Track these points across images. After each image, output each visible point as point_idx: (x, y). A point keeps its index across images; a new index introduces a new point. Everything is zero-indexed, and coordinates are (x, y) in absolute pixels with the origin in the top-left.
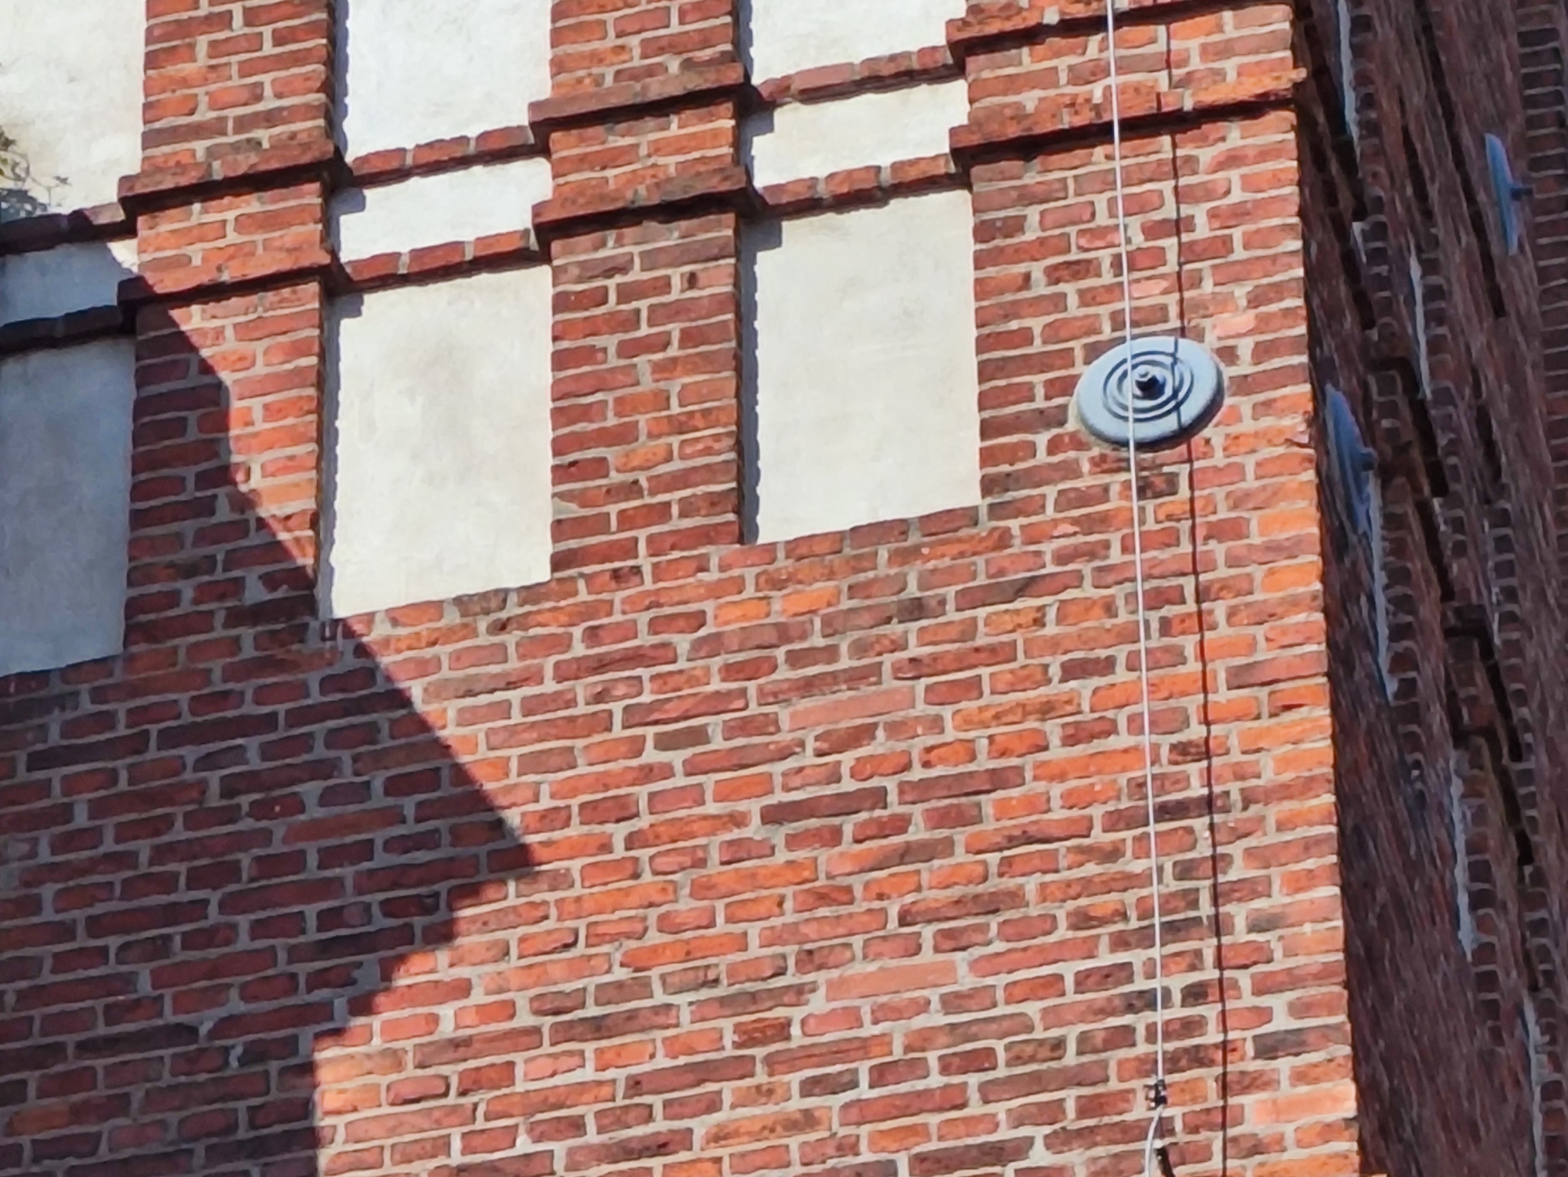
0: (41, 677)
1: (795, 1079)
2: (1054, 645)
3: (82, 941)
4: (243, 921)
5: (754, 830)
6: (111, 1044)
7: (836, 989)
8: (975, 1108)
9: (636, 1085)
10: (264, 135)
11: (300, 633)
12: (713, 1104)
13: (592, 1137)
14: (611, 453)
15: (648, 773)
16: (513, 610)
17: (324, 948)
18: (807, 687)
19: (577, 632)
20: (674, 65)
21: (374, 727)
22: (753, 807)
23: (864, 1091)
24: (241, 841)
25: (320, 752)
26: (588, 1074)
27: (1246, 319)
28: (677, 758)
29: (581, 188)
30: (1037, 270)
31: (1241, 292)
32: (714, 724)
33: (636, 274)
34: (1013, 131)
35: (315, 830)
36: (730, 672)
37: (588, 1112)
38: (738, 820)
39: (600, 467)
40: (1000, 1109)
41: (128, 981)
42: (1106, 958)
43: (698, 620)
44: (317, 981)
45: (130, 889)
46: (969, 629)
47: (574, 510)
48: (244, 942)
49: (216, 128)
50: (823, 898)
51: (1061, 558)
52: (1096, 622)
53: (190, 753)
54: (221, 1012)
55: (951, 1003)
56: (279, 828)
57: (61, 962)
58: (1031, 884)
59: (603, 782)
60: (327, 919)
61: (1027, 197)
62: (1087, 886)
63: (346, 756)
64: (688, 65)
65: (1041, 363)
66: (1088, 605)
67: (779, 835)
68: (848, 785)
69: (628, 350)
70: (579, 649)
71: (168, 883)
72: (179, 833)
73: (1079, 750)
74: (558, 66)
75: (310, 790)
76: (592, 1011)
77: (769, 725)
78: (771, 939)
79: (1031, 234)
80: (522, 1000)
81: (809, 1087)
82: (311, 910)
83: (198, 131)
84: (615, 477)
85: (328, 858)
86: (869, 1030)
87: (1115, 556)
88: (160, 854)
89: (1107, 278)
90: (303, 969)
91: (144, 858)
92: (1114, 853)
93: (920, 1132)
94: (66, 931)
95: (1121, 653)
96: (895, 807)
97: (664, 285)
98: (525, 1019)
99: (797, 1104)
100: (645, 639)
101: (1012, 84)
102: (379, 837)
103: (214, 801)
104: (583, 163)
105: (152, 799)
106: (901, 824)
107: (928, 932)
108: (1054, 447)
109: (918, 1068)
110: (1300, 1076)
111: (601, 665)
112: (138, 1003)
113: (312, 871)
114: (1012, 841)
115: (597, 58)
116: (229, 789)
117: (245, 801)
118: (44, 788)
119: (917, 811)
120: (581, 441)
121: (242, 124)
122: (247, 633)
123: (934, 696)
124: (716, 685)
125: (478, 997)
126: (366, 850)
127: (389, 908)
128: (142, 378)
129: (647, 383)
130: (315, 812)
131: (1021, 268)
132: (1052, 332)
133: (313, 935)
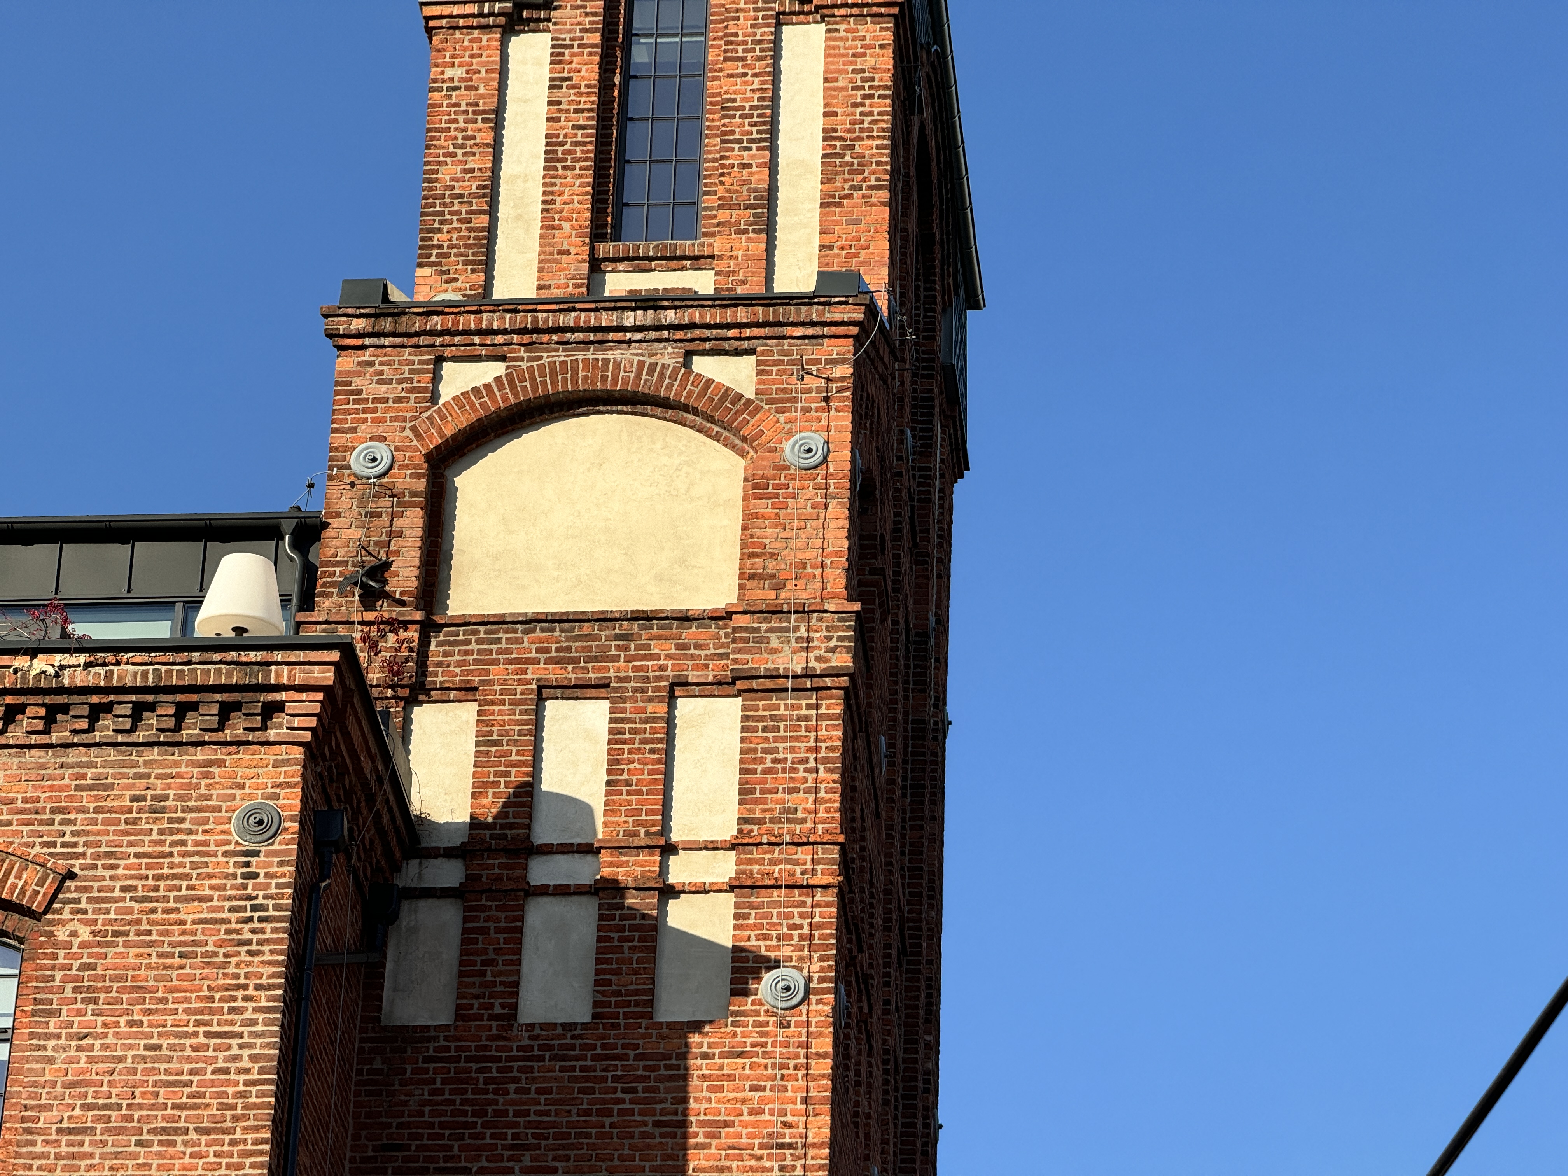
0: (428, 1027)
2: (748, 1078)
3: (437, 1130)
4: (489, 1132)
5: (650, 1128)
11: (511, 1027)
14: (614, 978)
15: (618, 1101)
16: (578, 1032)
17: (513, 1147)
19: (599, 1044)
20: (642, 832)
21: (532, 1067)
22: (650, 1119)
24: (489, 1102)
25: (515, 1074)
27: (817, 966)
28: (627, 1097)
31: (816, 956)
32: (639, 1086)
33: (626, 911)
34: (750, 881)
35: (513, 1103)
36: (646, 1068)
38: (645, 1124)
39: (609, 983)
41: (451, 1148)
43: (637, 1046)
44: (510, 1159)
45: (453, 1113)
46: (722, 1067)
47: (600, 998)
48: (488, 1140)
49: (492, 826)
51: (752, 1045)
52: (762, 1072)
53: (474, 1066)
54: (480, 1165)
56: (501, 1100)
57: (431, 1137)
58: (735, 1165)
59: (604, 1102)
60: (515, 1136)
61: (752, 906)
62: (752, 1169)
63: (524, 1076)
64: (647, 834)
66: (760, 1064)
70: (599, 1051)
71: (465, 1113)
72: (470, 1096)
73: (752, 1118)
74: (605, 825)
75: (512, 1087)
77: (655, 1090)
79: (752, 921)
82: (510, 1132)
83: (487, 827)
84: (614, 988)
85: (517, 1114)
87: (770, 1048)
88: (464, 1102)
89: (775, 942)
90: (506, 1153)
91: (458, 1102)
92: (761, 1158)
94: (431, 1125)
95: (768, 1084)
97: (634, 917)
100: (620, 1051)
101: (750, 862)
102: (533, 1108)
103: (481, 1085)
104: (611, 864)
105: (461, 1081)
108: (754, 1003)
111: (607, 1057)
112: (453, 1156)
113: (511, 1118)
114: (730, 1148)
115: (618, 824)
116: (487, 1082)
117: (491, 1087)
118: (427, 1071)
120: (604, 972)
122: (494, 1024)
124: (641, 1072)
126: (527, 1113)
127: (535, 1136)
129: (626, 954)
130: (513, 1096)
131: (747, 933)
132: (755, 959)
133: (510, 1142)
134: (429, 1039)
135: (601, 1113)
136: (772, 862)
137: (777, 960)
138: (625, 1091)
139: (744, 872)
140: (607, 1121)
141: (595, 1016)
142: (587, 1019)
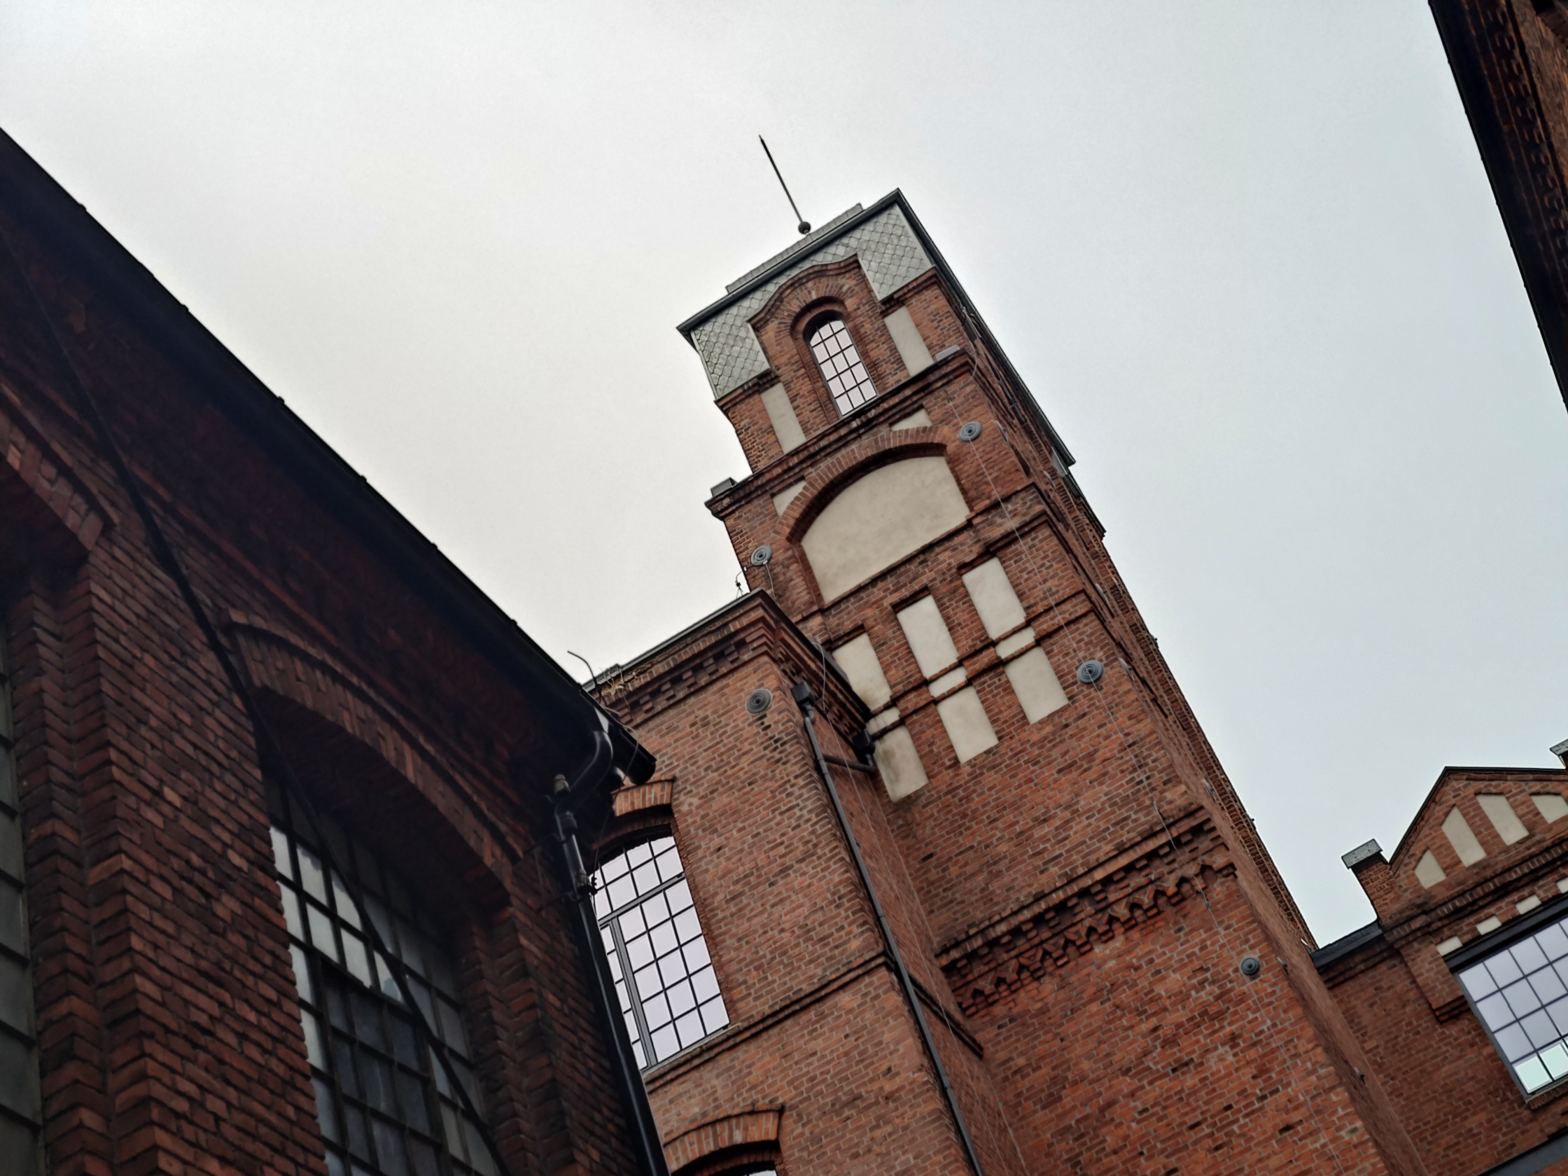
0: (919, 791)
1: (1084, 818)
2: (1094, 724)
3: (947, 837)
4: (974, 823)
5: (1056, 776)
7: (1084, 799)
8: (1118, 812)
10: (912, 680)
11: (959, 768)
13: (1053, 841)
14: (999, 716)
16: (995, 751)
19: (1008, 750)
20: (978, 642)
21: (980, 780)
22: (1054, 772)
23: (1097, 816)
25: (973, 788)
26: (1047, 830)
27: (1101, 653)
29: (972, 670)
30: (1060, 657)
31: (1098, 648)
33: (989, 682)
34: (1044, 633)
36: (1039, 748)
38: (1052, 775)
39: (998, 720)
42: (1129, 777)
43: (1029, 741)
46: (1078, 726)
47: (998, 729)
48: (975, 827)
49: (901, 682)
51: (1088, 707)
53: (949, 796)
54: (977, 841)
56: (972, 804)
58: (1110, 769)
59: (1026, 776)
61: (1052, 645)
63: (978, 787)
64: (982, 641)
65: (1069, 673)
66: (1096, 715)
67: (1061, 775)
68: (1069, 762)
69: (994, 696)
70: (1010, 754)
73: (1107, 741)
74: (958, 649)
76: (1042, 818)
77: (1049, 756)
78: (1069, 794)
79: (1056, 651)
80: (1029, 820)
82: (985, 817)
84: (1002, 720)
86: (1093, 804)
87: (1098, 704)
89: (1073, 654)
90: (988, 828)
91: (950, 818)
92: (1122, 758)
93: (1111, 820)
95: (1106, 721)
96: (1079, 763)
97: (995, 683)
98: (1031, 824)
99: (1086, 822)
100: (1021, 748)
101: (1040, 625)
102: (991, 799)
103: (958, 803)
104: (970, 665)
105: (947, 807)
106: (1082, 766)
107: (1096, 783)
108: (1078, 688)
109: (1104, 809)
110: (1173, 786)
111: (1016, 755)
112: (961, 844)
114: (1103, 761)
115: (964, 645)
116: (960, 800)
117: (964, 801)
118: (927, 812)
119: (1084, 762)
120: (993, 716)
121: (907, 679)
122: (950, 771)
123: (1077, 740)
124: (1037, 752)
129: (1000, 702)
131: (1057, 658)
132: (1068, 667)
134: (920, 796)
135: (1026, 782)
136: (1052, 619)
137: (1079, 661)
138: (1034, 765)
139: (1040, 632)
140: (1032, 784)
141: (1000, 739)
142: (996, 742)
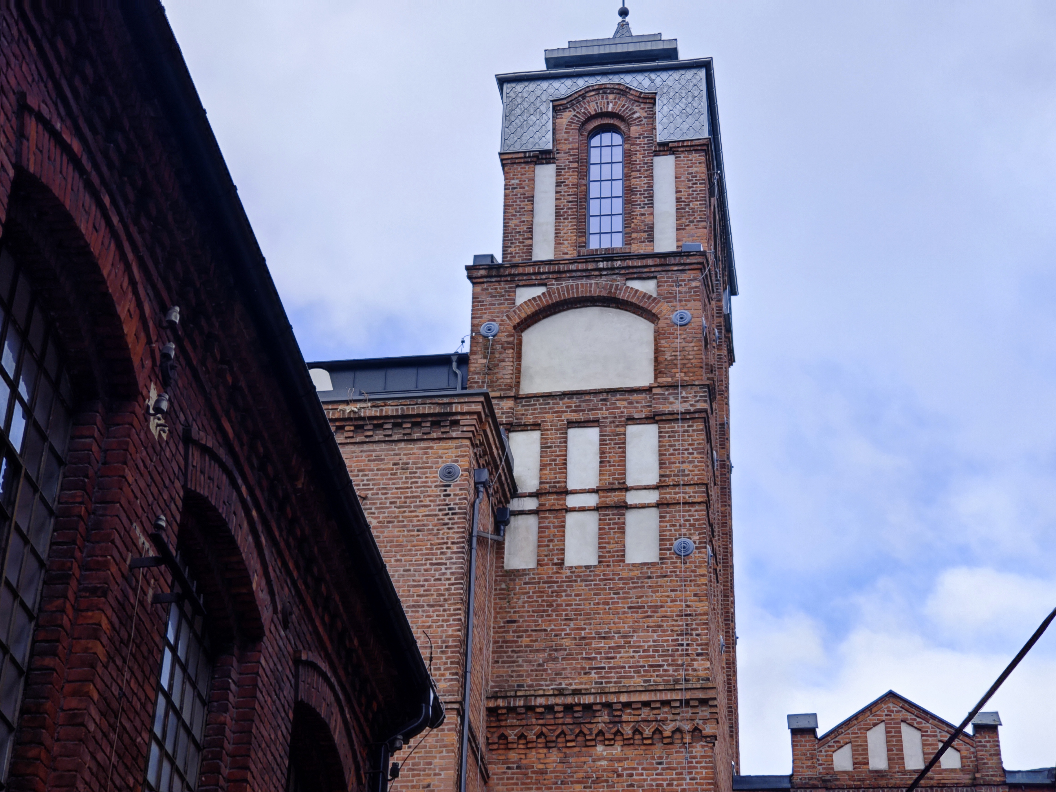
0: (525, 569)
1: (632, 650)
2: (669, 586)
3: (531, 613)
4: (554, 614)
5: (626, 610)
6: (536, 631)
7: (638, 637)
8: (657, 658)
9: (609, 648)
10: (557, 485)
11: (562, 568)
12: (620, 652)
13: (603, 655)
14: (607, 545)
15: (612, 598)
16: (592, 569)
17: (566, 620)
18: (635, 588)
19: (602, 574)
20: (617, 482)
21: (572, 585)
22: (626, 606)
23: (641, 653)
24: (554, 601)
25: (565, 588)
26: (602, 645)
27: (698, 537)
28: (616, 596)
29: (603, 501)
30: (668, 525)
31: (697, 533)
32: (621, 592)
33: (611, 517)
34: (666, 502)
35: (564, 600)
36: (624, 584)
37: (602, 651)
38: (624, 608)
39: (605, 548)
40: (660, 659)
41: (537, 621)
42: (675, 638)
43: (619, 574)
44: (565, 625)
45: (538, 606)
46: (657, 582)
47: (601, 554)
48: (554, 617)
49: (550, 483)
50: (636, 622)
51: (671, 572)
52: (675, 583)
53: (546, 585)
54: (551, 628)
55: (654, 641)
56: (559, 600)
57: (528, 616)
58: (665, 624)
59: (605, 599)
60: (566, 615)
61: (667, 513)
62: (673, 626)
63: (569, 589)
64: (619, 483)
65: (669, 540)
66: (674, 580)
67: (630, 611)
68: (640, 604)
69: (610, 529)
70: (602, 577)
71: (543, 606)
72: (545, 598)
73: (672, 604)
74: (600, 480)
75: (564, 594)
76: (603, 635)
77: (628, 593)
78: (629, 627)
79: (667, 519)
80: (593, 632)
81: (634, 652)
82: (564, 613)
83: (547, 483)
84: (607, 549)
85: (567, 605)
86: (642, 644)
87: (678, 573)
88: (543, 601)
89: (678, 528)
90: (563, 622)
91: (540, 601)
92: (677, 621)
93: (649, 661)
94: (529, 612)
95: (678, 589)
96: (646, 609)
97: (615, 519)
98: (594, 635)
99: (632, 654)
100: (611, 577)
101: (665, 493)
102: (574, 603)
103: (550, 594)
104: (603, 497)
105: (541, 592)
106: (647, 612)
107: (651, 629)
108: (670, 554)
109: (649, 651)
110: (702, 660)
111: (606, 580)
112: (539, 625)
113: (564, 607)
114: (663, 617)
115: (605, 479)
116: (552, 592)
117: (554, 594)
118: (525, 588)
119: (649, 610)
120: (602, 543)
121: (554, 482)
122: (555, 567)
123: (652, 592)
124: (621, 586)
125: (587, 631)
126: (571, 605)
127: (575, 615)
128: (540, 523)
129: (612, 535)
130: (564, 598)
131: (666, 524)
132: (670, 535)
133: (564, 617)
134: (526, 575)
135: (604, 603)
136: (675, 493)
137: (680, 535)
138: (614, 594)
139: (663, 498)
140: (607, 607)
141: (600, 562)
142: (596, 563)
